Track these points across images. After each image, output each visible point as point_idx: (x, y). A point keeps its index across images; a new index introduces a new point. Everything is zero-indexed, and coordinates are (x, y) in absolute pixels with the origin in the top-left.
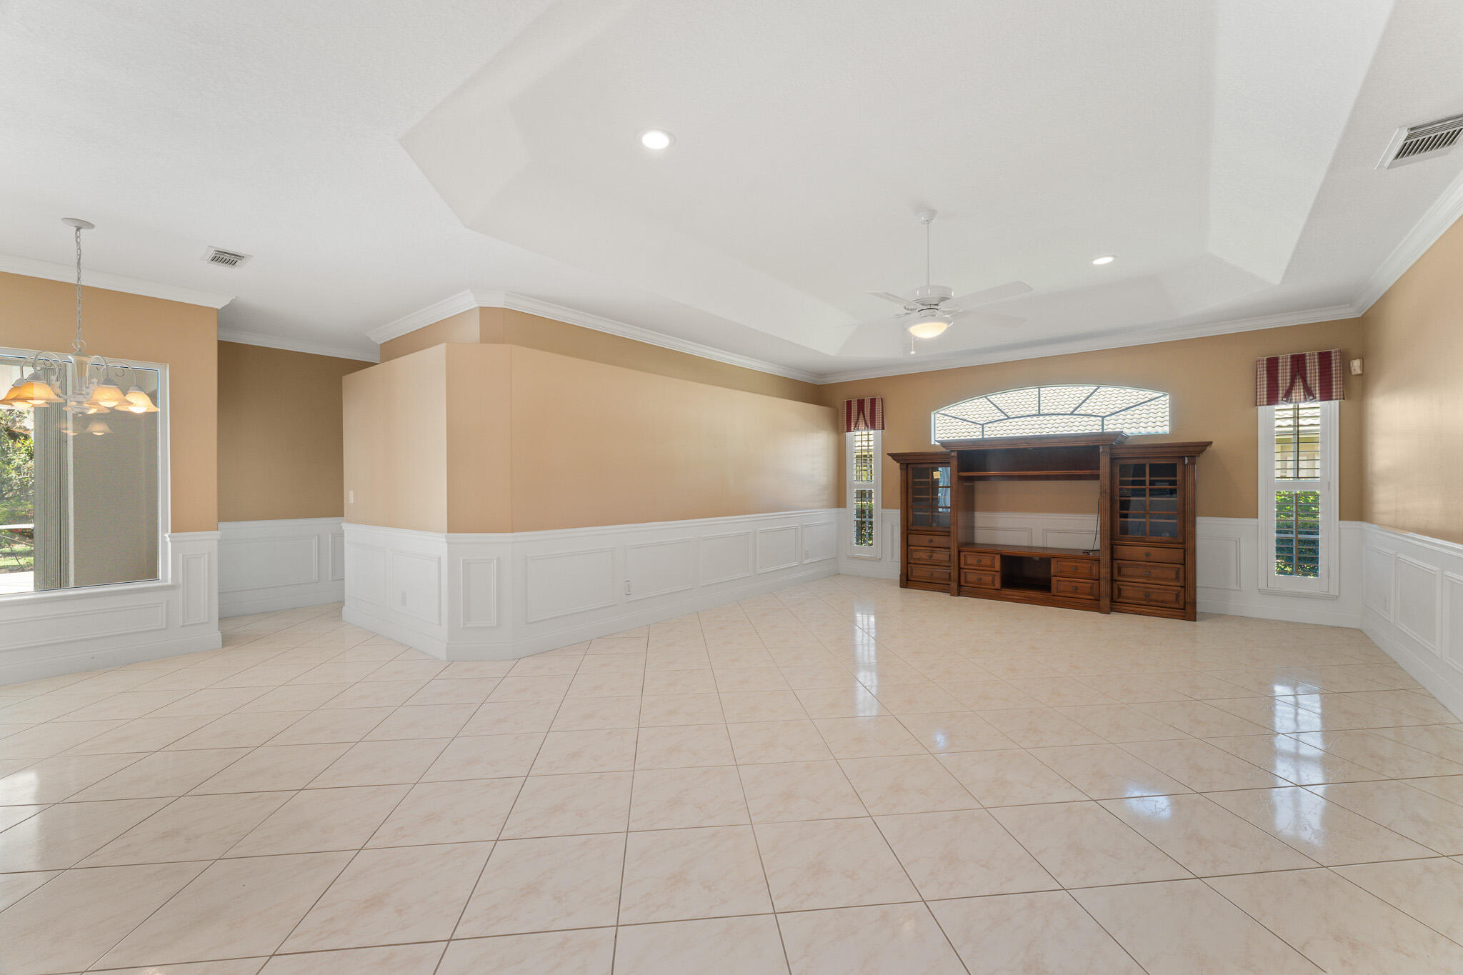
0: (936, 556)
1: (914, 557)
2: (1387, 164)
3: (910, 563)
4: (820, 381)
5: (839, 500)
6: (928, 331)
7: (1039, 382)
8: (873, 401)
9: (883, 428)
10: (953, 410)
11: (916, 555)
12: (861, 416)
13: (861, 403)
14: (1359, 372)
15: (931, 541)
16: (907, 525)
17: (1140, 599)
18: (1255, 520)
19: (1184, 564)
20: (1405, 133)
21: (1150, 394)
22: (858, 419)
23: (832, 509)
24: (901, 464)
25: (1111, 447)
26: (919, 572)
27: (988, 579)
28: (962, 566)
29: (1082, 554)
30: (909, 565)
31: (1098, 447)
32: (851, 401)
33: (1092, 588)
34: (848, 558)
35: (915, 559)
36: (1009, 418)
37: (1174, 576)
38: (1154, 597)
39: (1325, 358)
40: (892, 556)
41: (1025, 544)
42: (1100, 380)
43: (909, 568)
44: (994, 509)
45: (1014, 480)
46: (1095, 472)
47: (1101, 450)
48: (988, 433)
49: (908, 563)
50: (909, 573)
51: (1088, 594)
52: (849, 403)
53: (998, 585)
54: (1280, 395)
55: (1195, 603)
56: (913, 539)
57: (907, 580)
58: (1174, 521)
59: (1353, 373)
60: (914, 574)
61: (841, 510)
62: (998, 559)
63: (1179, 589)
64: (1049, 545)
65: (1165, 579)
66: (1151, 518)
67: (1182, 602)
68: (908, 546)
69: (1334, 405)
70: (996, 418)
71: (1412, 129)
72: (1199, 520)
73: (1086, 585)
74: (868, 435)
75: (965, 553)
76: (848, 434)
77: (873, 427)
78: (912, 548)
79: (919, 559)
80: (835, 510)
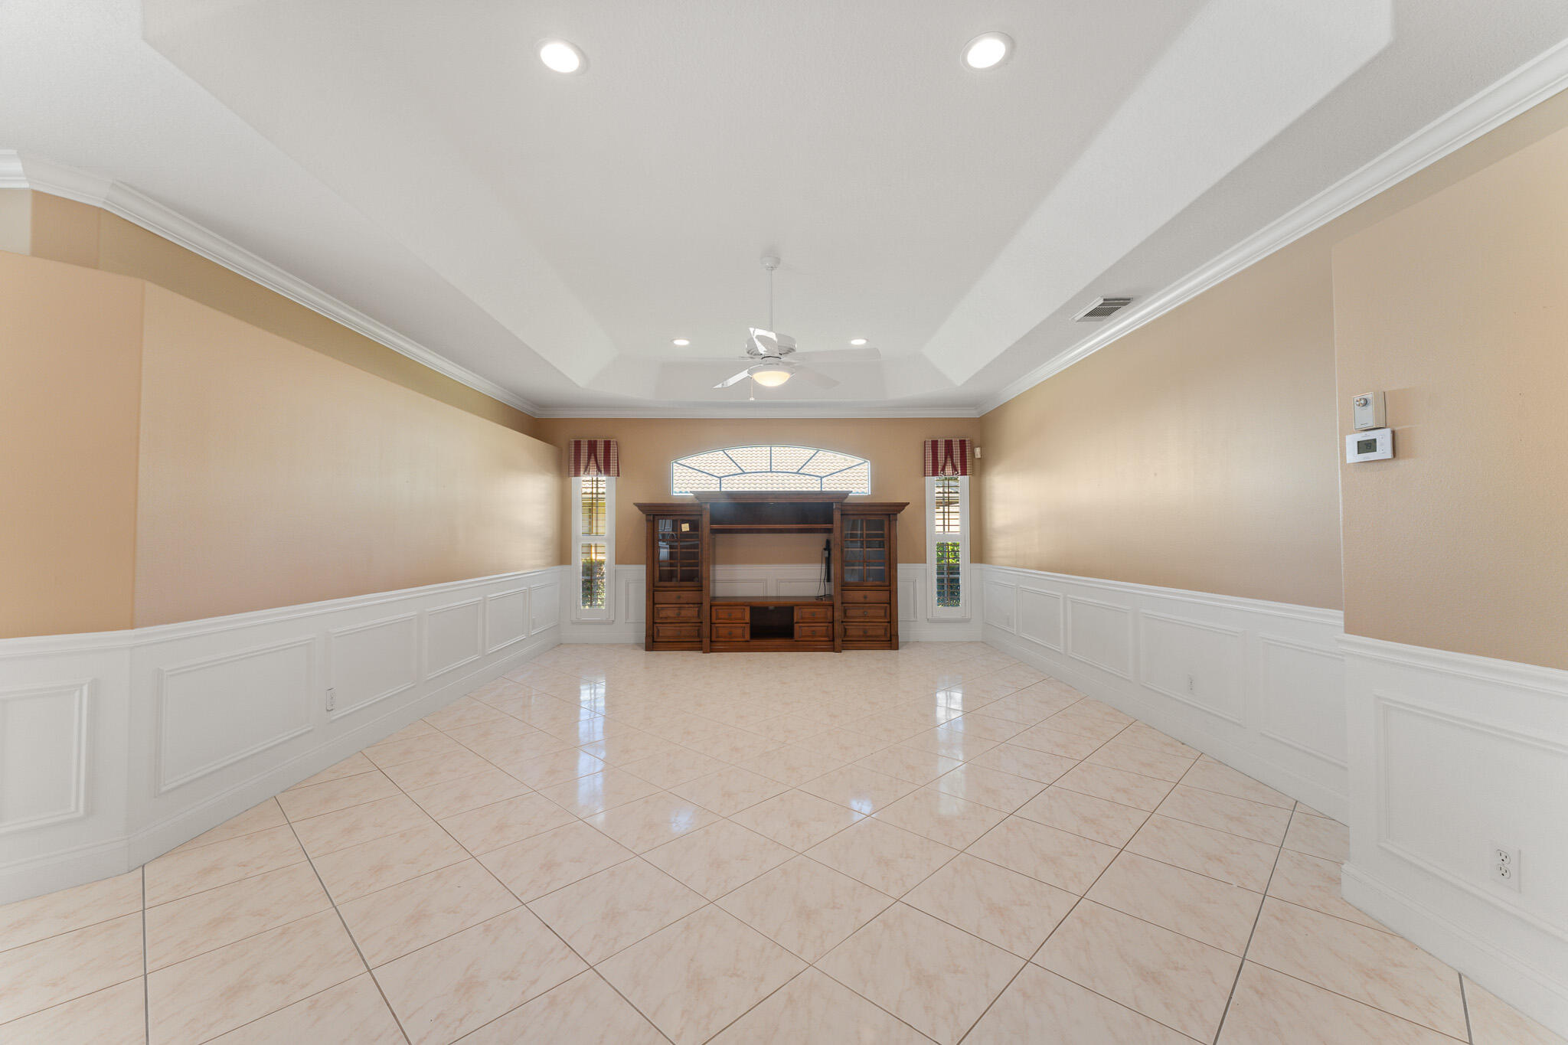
0: (684, 613)
1: (661, 616)
2: (1077, 319)
3: (656, 623)
4: (540, 414)
5: (563, 556)
6: (772, 379)
7: (771, 441)
8: (607, 444)
9: (618, 475)
10: (692, 461)
11: (663, 614)
12: (593, 459)
13: (592, 446)
14: (979, 456)
15: (679, 597)
16: (653, 581)
17: (859, 636)
18: (925, 565)
19: (890, 604)
20: (1102, 302)
21: (858, 460)
22: (589, 463)
23: (556, 567)
24: (647, 515)
25: (843, 505)
26: (667, 631)
27: (739, 632)
28: (714, 621)
29: (815, 600)
30: (655, 625)
31: (832, 503)
32: (580, 441)
33: (827, 630)
34: (573, 623)
35: (661, 618)
36: (744, 473)
37: (883, 614)
38: (870, 633)
39: (963, 443)
40: (627, 617)
41: (761, 595)
42: (820, 444)
43: (655, 628)
44: (732, 560)
45: (753, 533)
46: (829, 526)
47: (834, 507)
48: (726, 486)
49: (654, 623)
50: (655, 634)
51: (825, 637)
52: (578, 444)
53: (748, 637)
54: (940, 469)
55: (897, 635)
56: (659, 597)
57: (654, 641)
58: (882, 568)
59: (976, 457)
60: (661, 634)
61: (566, 568)
62: (748, 609)
63: (886, 624)
64: (782, 594)
65: (877, 617)
66: (867, 566)
67: (889, 635)
68: (654, 604)
69: (967, 478)
70: (734, 472)
71: (1104, 300)
72: (899, 566)
73: (821, 628)
74: (597, 481)
75: (716, 607)
76: (574, 479)
77: (607, 471)
78: (657, 606)
79: (666, 618)
80: (559, 568)
